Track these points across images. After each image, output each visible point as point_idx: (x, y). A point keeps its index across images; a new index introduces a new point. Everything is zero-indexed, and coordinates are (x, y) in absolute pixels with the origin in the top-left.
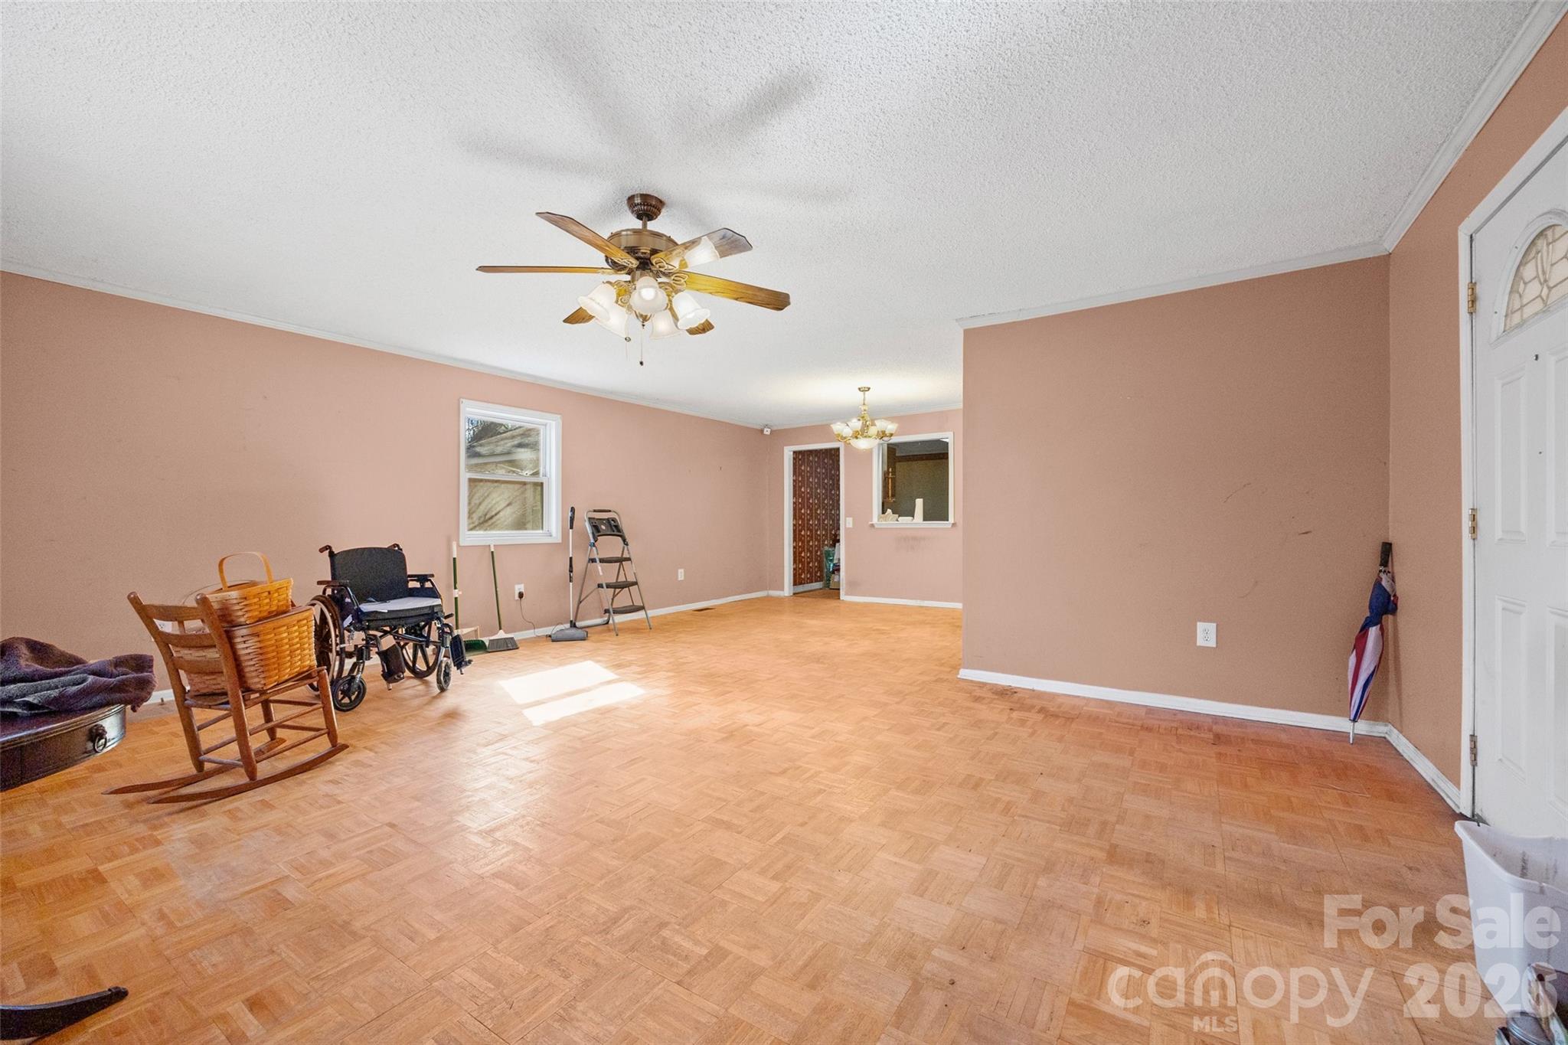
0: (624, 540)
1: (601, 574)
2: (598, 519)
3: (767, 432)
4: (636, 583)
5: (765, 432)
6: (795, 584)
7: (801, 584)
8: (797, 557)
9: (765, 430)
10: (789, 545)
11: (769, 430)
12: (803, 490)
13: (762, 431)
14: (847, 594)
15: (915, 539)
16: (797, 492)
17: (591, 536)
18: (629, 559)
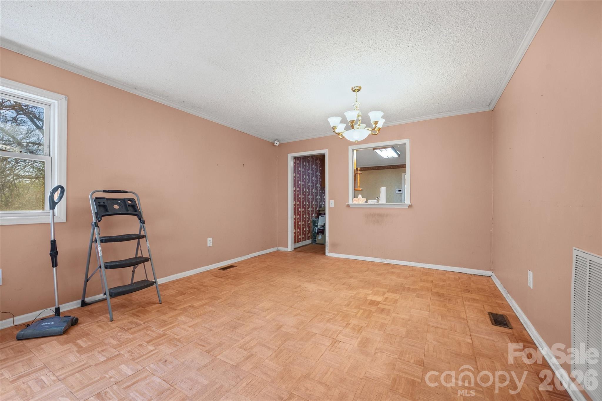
0: (140, 219)
1: (100, 254)
2: (107, 199)
3: (277, 144)
4: (147, 260)
5: (275, 144)
6: (295, 242)
7: (298, 242)
8: (296, 226)
9: (276, 142)
10: (291, 217)
11: (278, 143)
12: (300, 183)
13: (273, 144)
14: (330, 252)
15: (380, 215)
16: (296, 184)
17: (94, 216)
18: (143, 237)
